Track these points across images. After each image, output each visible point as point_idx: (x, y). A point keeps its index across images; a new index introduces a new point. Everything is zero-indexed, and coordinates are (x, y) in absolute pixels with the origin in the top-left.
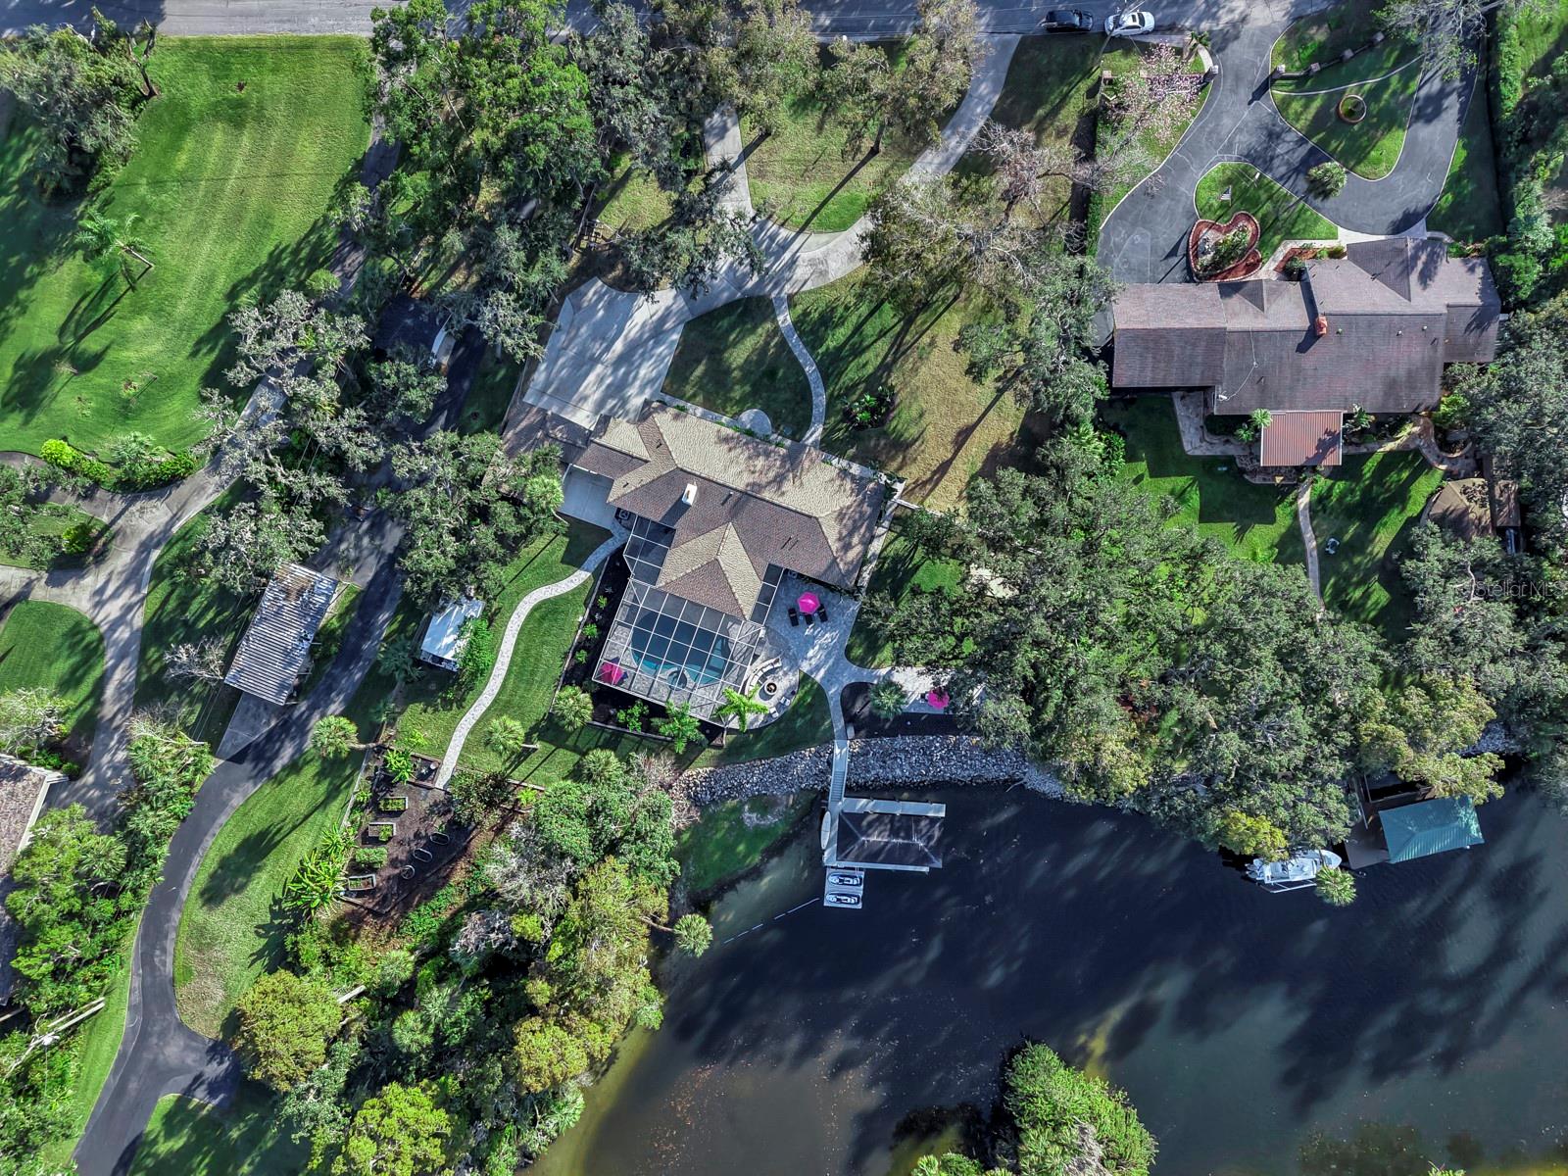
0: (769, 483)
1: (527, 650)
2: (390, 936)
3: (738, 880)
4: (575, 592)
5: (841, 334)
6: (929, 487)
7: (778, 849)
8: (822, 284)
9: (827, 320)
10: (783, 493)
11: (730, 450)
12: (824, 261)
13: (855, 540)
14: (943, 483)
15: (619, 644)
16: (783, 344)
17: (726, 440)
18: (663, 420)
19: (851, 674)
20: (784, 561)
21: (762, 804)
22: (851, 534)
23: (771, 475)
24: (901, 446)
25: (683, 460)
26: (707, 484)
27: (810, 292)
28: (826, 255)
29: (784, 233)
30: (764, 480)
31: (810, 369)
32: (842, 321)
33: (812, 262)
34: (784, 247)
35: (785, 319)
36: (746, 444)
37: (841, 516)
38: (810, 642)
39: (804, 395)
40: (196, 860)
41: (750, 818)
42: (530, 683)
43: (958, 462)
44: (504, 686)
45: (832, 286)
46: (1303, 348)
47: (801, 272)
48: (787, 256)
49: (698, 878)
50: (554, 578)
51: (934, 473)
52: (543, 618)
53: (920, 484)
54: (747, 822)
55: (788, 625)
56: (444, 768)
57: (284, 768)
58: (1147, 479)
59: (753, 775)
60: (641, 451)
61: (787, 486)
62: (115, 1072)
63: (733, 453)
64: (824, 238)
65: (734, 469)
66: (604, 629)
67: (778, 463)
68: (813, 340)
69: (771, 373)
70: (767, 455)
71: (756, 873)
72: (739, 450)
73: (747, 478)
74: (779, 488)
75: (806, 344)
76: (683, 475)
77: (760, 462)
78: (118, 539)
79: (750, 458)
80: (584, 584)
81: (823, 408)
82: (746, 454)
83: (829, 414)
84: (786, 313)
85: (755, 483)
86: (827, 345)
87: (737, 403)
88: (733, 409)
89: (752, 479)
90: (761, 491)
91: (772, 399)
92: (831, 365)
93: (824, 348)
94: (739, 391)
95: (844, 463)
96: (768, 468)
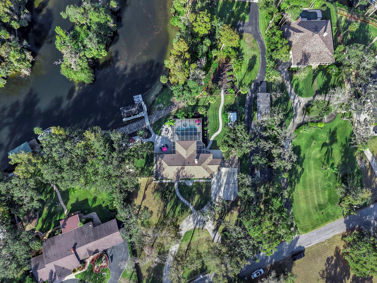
0: (180, 170)
1: (216, 121)
2: (220, 61)
3: (159, 93)
4: (212, 135)
5: (178, 209)
6: (148, 183)
7: (154, 101)
8: (186, 218)
9: (182, 211)
10: (177, 169)
12: (188, 224)
13: (159, 166)
14: (145, 185)
15: (199, 128)
16: (190, 202)
17: (193, 176)
18: (207, 175)
19: (151, 139)
20: (173, 155)
21: (160, 109)
22: (160, 166)
23: (181, 172)
24: (157, 190)
25: (200, 167)
26: (194, 164)
27: (188, 216)
28: (188, 225)
29: (198, 227)
30: (182, 171)
31: (182, 199)
32: (179, 212)
33: (190, 222)
34: (197, 223)
35: (191, 208)
36: (189, 177)
37: (164, 169)
38: (161, 142)
39: (181, 192)
40: (261, 62)
41: (161, 105)
42: (213, 115)
43: (144, 191)
44: (218, 112)
45: (184, 219)
46: (76, 244)
47: (191, 219)
48: (196, 222)
49: (167, 91)
50: (217, 136)
51: (148, 187)
52: (216, 128)
53: (150, 183)
54: (162, 104)
55: (167, 144)
56: (223, 94)
57: (252, 84)
58: (102, 203)
59: (163, 113)
60: (210, 166)
61: (177, 171)
62: (258, 22)
63: (190, 174)
64: (189, 229)
65: (189, 170)
66: (203, 130)
67: (180, 175)
68: (183, 205)
69: (190, 195)
70: (183, 176)
71: (156, 96)
73: (185, 169)
75: (185, 204)
76: (199, 164)
77: (184, 174)
78: (302, 113)
79: (187, 174)
80: (211, 137)
81: (176, 191)
82: (188, 175)
83: (175, 191)
84: (191, 209)
85: (183, 169)
86: (180, 206)
87: (194, 186)
88: (194, 184)
89: (184, 169)
90: (182, 168)
91: (187, 189)
92: (178, 201)
93: (181, 204)
94: (194, 189)
95: (168, 181)
96: (182, 174)
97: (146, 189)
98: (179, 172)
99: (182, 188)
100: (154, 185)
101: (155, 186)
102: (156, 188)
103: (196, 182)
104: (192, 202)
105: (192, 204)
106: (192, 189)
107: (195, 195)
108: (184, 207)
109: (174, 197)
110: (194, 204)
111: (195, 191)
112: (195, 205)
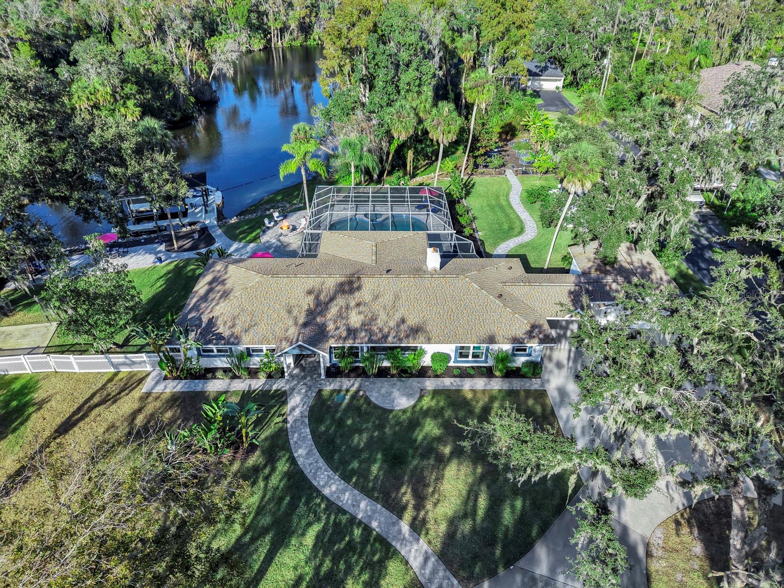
0: (332, 299)
4: (496, 243)
10: (310, 292)
11: (403, 321)
16: (398, 510)
17: (415, 331)
20: (298, 261)
23: (333, 310)
30: (340, 301)
35: (415, 553)
36: (385, 337)
42: (490, 206)
44: (508, 202)
56: (513, 174)
61: (308, 302)
63: (397, 317)
65: (387, 299)
67: (331, 326)
69: (395, 461)
70: (352, 332)
72: (392, 324)
73: (365, 294)
74: (317, 298)
75: (353, 521)
77: (356, 320)
79: (374, 319)
81: (294, 438)
82: (380, 323)
83: (282, 435)
84: (415, 563)
85: (352, 291)
86: (309, 539)
87: (426, 413)
88: (427, 402)
89: (357, 294)
90: (342, 285)
91: (381, 427)
92: (293, 506)
93: (316, 528)
94: (431, 428)
95: (240, 385)
96: (341, 315)
97: (65, 427)
98: (320, 307)
99: (340, 423)
100: (136, 406)
101: (139, 410)
102: (140, 420)
103: (436, 393)
104: (419, 507)
105: (418, 527)
106: (414, 423)
107: (442, 461)
108: (351, 547)
109: (267, 478)
110: (438, 529)
111: (439, 439)
112: (450, 536)
